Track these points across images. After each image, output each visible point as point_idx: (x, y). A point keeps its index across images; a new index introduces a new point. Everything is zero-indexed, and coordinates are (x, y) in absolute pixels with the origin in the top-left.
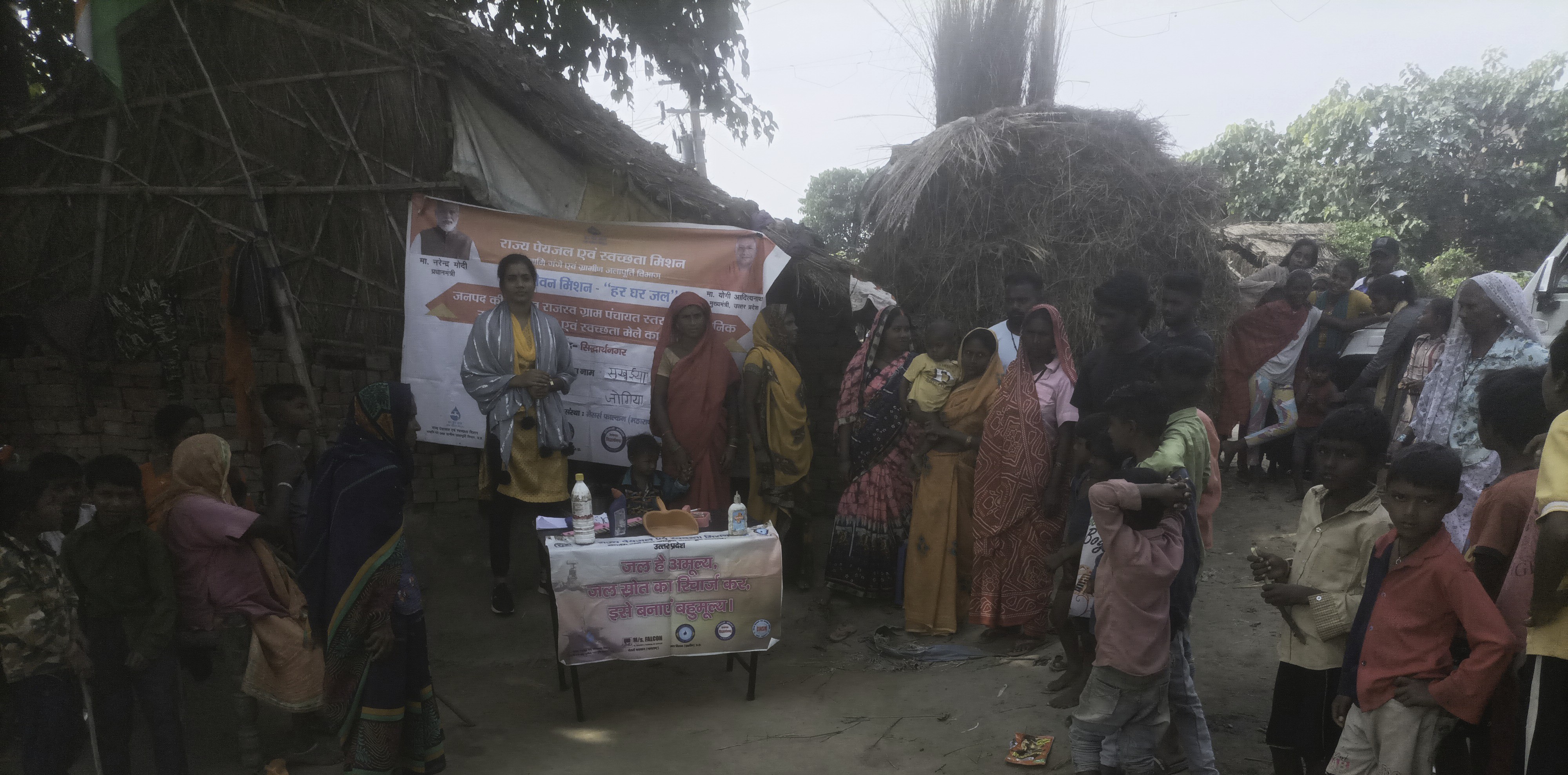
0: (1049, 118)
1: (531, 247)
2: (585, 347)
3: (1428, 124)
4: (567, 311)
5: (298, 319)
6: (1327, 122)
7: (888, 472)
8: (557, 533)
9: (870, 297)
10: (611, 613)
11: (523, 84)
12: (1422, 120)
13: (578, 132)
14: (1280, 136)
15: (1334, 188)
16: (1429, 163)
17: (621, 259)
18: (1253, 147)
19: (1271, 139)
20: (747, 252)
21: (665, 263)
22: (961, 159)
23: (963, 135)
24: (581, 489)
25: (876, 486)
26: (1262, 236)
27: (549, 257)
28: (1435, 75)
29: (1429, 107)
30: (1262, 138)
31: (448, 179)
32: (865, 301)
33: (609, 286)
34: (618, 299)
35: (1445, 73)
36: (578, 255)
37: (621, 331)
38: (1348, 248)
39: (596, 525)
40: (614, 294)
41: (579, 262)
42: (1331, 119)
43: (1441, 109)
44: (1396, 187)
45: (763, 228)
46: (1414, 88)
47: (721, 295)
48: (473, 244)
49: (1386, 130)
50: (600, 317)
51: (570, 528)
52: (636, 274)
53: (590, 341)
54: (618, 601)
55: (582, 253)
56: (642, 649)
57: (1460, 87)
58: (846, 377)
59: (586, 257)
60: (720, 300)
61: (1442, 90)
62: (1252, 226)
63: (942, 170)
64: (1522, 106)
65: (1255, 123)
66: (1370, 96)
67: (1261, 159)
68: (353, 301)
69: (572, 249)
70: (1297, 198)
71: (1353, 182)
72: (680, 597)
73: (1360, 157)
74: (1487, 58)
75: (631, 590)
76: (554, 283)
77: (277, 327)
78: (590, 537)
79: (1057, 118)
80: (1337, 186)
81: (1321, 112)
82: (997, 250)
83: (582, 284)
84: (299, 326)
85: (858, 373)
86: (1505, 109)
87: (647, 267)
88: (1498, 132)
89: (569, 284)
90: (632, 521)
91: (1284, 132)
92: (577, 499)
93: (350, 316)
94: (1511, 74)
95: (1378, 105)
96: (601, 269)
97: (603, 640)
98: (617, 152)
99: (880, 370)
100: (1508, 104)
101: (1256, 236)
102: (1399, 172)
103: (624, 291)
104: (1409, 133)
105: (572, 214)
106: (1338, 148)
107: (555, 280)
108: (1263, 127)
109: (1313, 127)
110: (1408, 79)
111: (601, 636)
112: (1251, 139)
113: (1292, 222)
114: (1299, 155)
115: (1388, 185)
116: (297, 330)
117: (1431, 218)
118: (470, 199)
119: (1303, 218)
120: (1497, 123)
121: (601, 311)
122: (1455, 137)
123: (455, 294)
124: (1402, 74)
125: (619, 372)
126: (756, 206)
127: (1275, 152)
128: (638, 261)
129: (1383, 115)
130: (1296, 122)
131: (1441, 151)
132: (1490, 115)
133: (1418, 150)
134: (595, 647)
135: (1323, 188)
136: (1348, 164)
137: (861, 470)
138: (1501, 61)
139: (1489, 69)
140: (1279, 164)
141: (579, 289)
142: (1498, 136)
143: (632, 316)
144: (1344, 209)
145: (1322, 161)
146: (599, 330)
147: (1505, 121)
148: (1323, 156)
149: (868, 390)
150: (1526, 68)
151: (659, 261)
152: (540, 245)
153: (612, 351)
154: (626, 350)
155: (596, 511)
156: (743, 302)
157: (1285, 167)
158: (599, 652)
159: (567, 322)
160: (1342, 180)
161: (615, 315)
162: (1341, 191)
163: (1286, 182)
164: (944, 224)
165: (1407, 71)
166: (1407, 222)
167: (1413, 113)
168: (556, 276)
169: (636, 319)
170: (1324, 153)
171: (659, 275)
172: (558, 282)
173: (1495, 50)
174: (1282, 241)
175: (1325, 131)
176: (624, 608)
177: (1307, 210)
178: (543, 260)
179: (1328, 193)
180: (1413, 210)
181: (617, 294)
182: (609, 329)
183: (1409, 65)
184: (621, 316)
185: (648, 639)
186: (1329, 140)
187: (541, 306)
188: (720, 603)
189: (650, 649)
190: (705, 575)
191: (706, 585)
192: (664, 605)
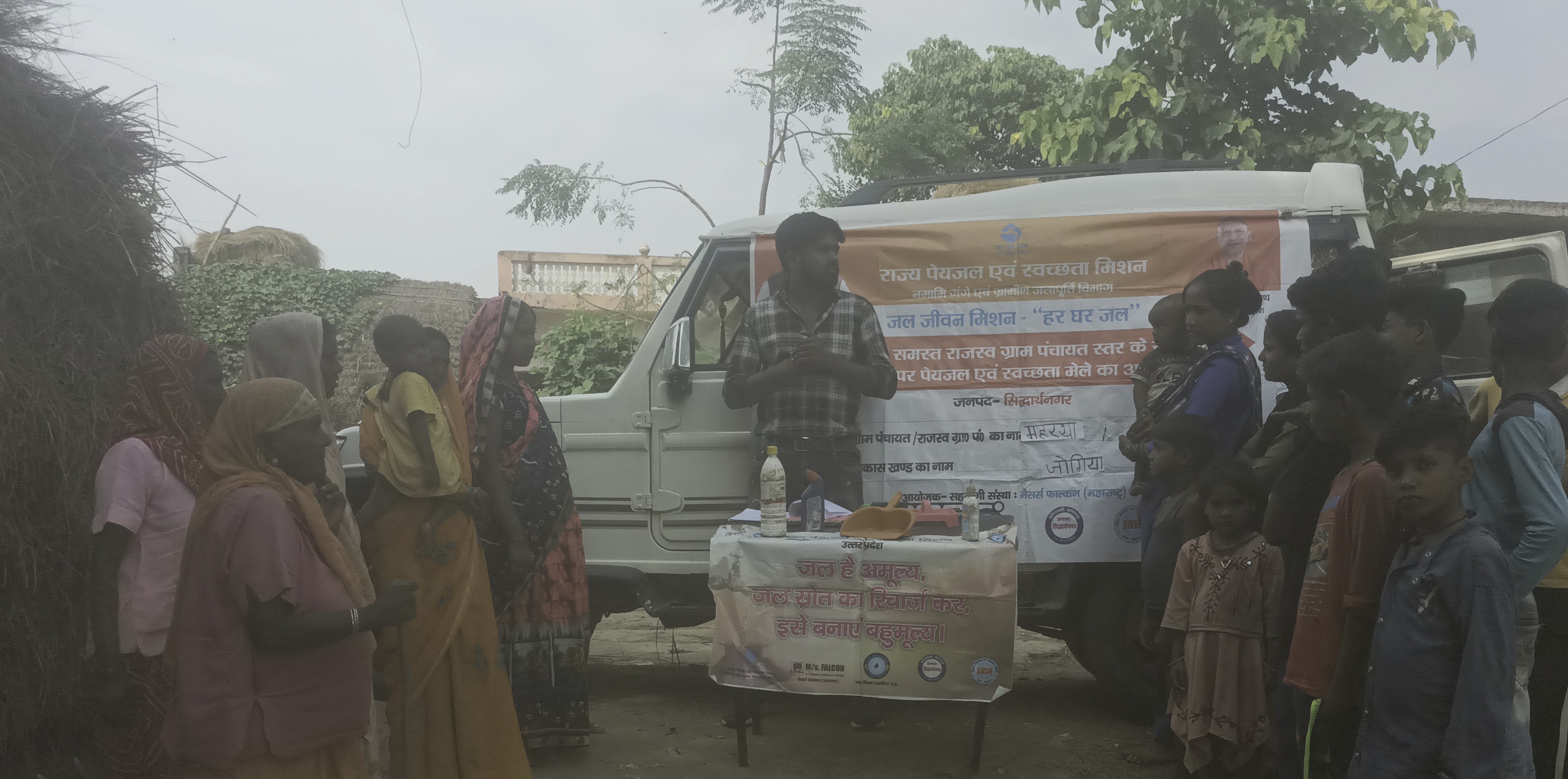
10: (779, 626)
54: (789, 612)
56: (816, 680)
72: (874, 617)
75: (808, 598)
92: (768, 478)
97: (767, 662)
111: (764, 656)
134: (756, 670)
158: (762, 677)
176: (797, 622)
185: (825, 667)
188: (926, 628)
189: (826, 681)
190: (907, 588)
191: (909, 602)
192: (851, 625)
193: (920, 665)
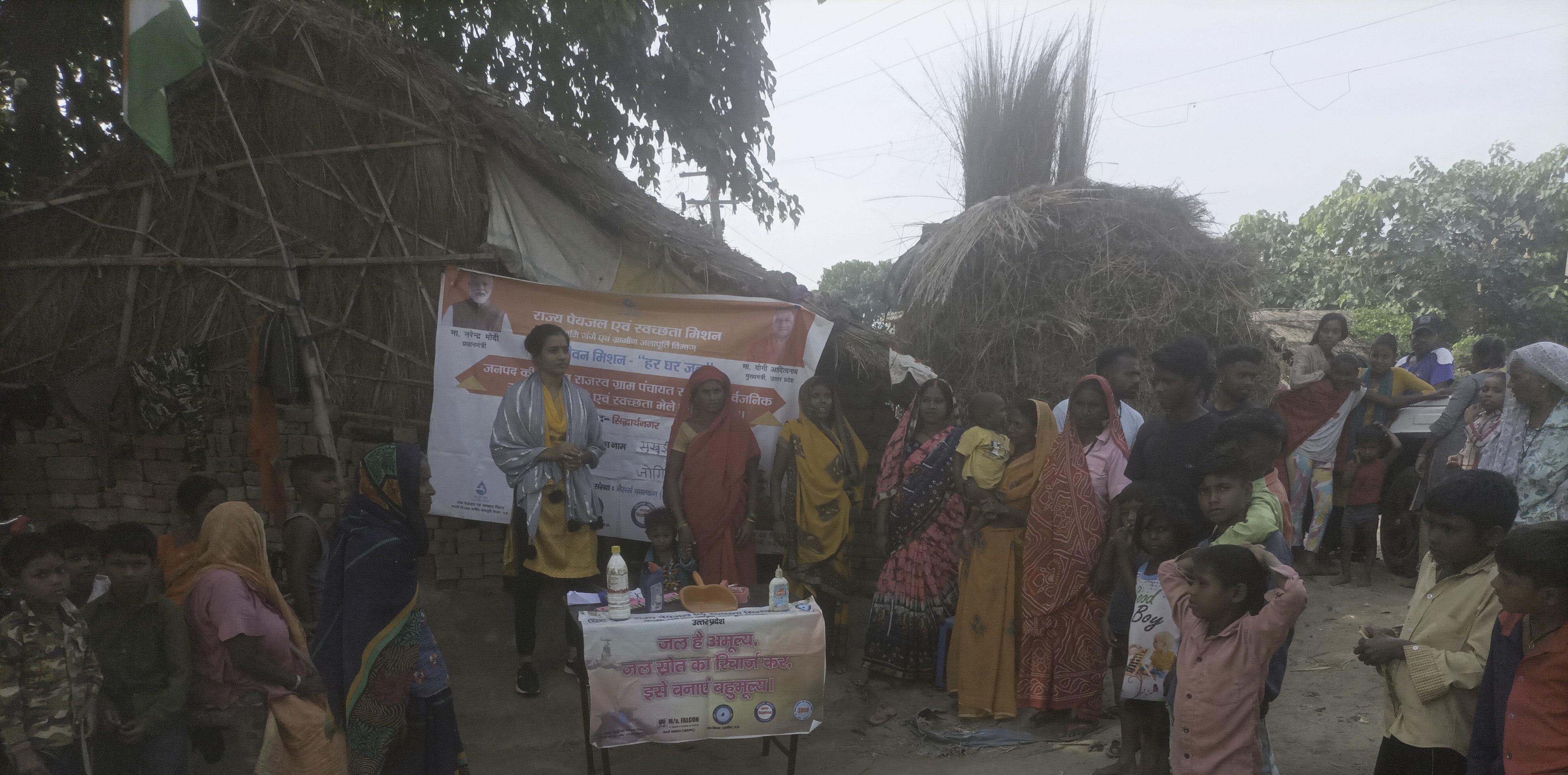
0: (1088, 194)
1: (565, 319)
2: (616, 420)
3: (1440, 214)
4: (599, 383)
5: (326, 388)
6: (1340, 213)
7: (925, 548)
8: (591, 608)
9: (910, 370)
10: (646, 692)
11: (561, 157)
12: (1434, 210)
13: (615, 205)
14: (1293, 227)
15: (1349, 277)
16: (1442, 253)
17: (656, 331)
18: (1267, 236)
19: (1284, 228)
20: (784, 324)
21: (700, 335)
22: (998, 235)
23: (1000, 212)
24: (617, 562)
25: (913, 563)
26: (1281, 322)
27: (582, 329)
28: (1444, 167)
29: (1440, 198)
30: (1275, 228)
31: (482, 252)
32: (905, 374)
33: (643, 358)
34: (652, 372)
35: (1454, 166)
36: (612, 328)
37: (655, 405)
38: (1367, 335)
39: (632, 600)
40: (648, 366)
41: (614, 334)
42: (1344, 210)
43: (1453, 200)
44: (1410, 276)
45: (801, 300)
46: (1424, 180)
47: (757, 368)
48: (506, 316)
49: (1398, 220)
50: (633, 389)
51: (604, 603)
52: (670, 346)
53: (622, 414)
54: (654, 679)
55: (616, 325)
56: (677, 731)
57: (1470, 179)
58: (887, 452)
59: (620, 329)
60: (757, 373)
61: (1452, 182)
62: (1270, 312)
63: (978, 245)
64: (1533, 198)
65: (1268, 214)
66: (1382, 186)
67: (1275, 248)
68: (382, 373)
69: (606, 322)
70: (1312, 286)
71: (1367, 270)
72: (719, 676)
73: (1374, 247)
74: (1494, 152)
75: (668, 668)
76: (587, 355)
77: (305, 397)
78: (625, 612)
79: (1094, 194)
80: (1352, 275)
81: (1333, 202)
82: (1034, 326)
83: (615, 356)
84: (328, 396)
85: (899, 446)
86: (1515, 200)
87: (683, 340)
88: (1509, 223)
89: (602, 356)
90: (669, 597)
91: (1297, 223)
92: (613, 573)
93: (378, 389)
94: (1520, 166)
95: (1390, 196)
96: (636, 341)
97: (638, 722)
98: (655, 225)
99: (920, 444)
100: (1518, 196)
101: (1274, 322)
102: (1413, 261)
103: (658, 363)
104: (1420, 224)
105: (605, 287)
106: (1351, 238)
107: (588, 353)
108: (1276, 217)
109: (1326, 217)
110: (1418, 172)
111: (635, 717)
112: (1265, 229)
113: (1307, 309)
114: (1312, 245)
115: (1403, 273)
116: (326, 401)
117: (1446, 307)
118: (504, 271)
119: (1318, 306)
120: (1507, 215)
121: (634, 383)
122: (1469, 227)
123: (485, 367)
124: (1412, 167)
125: (651, 445)
126: (794, 278)
127: (1289, 242)
128: (673, 333)
129: (1396, 206)
130: (1309, 212)
131: (1455, 241)
132: (1500, 206)
133: (1431, 239)
134: (628, 729)
135: (1338, 276)
136: (1362, 253)
137: (898, 544)
138: (1509, 155)
139: (1496, 162)
140: (1293, 254)
141: (612, 361)
142: (1509, 227)
143: (666, 389)
144: (1360, 296)
145: (1335, 251)
146: (631, 403)
147: (1516, 212)
148: (1336, 246)
149: (907, 464)
150: (1535, 161)
151: (694, 334)
152: (574, 317)
153: (644, 424)
154: (658, 424)
155: (633, 585)
156: (780, 375)
157: (1300, 256)
158: (633, 734)
159: (599, 395)
160: (1356, 270)
161: (648, 388)
162: (1356, 279)
163: (1300, 271)
164: (980, 300)
165: (1416, 164)
166: (1423, 310)
167: (1424, 204)
168: (590, 348)
169: (670, 392)
170: (1337, 243)
171: (694, 347)
172: (591, 354)
173: (1502, 144)
174: (1301, 327)
175: (1339, 221)
176: (660, 687)
177: (1322, 298)
178: (576, 333)
179: (1343, 282)
180: (1429, 297)
181: (651, 366)
182: (642, 402)
183: (1419, 158)
184: (654, 389)
185: (684, 720)
186: (1342, 230)
187: (573, 378)
188: (760, 682)
189: (685, 731)
190: (745, 652)
191: (746, 663)
192: (702, 684)
193: (756, 710)
